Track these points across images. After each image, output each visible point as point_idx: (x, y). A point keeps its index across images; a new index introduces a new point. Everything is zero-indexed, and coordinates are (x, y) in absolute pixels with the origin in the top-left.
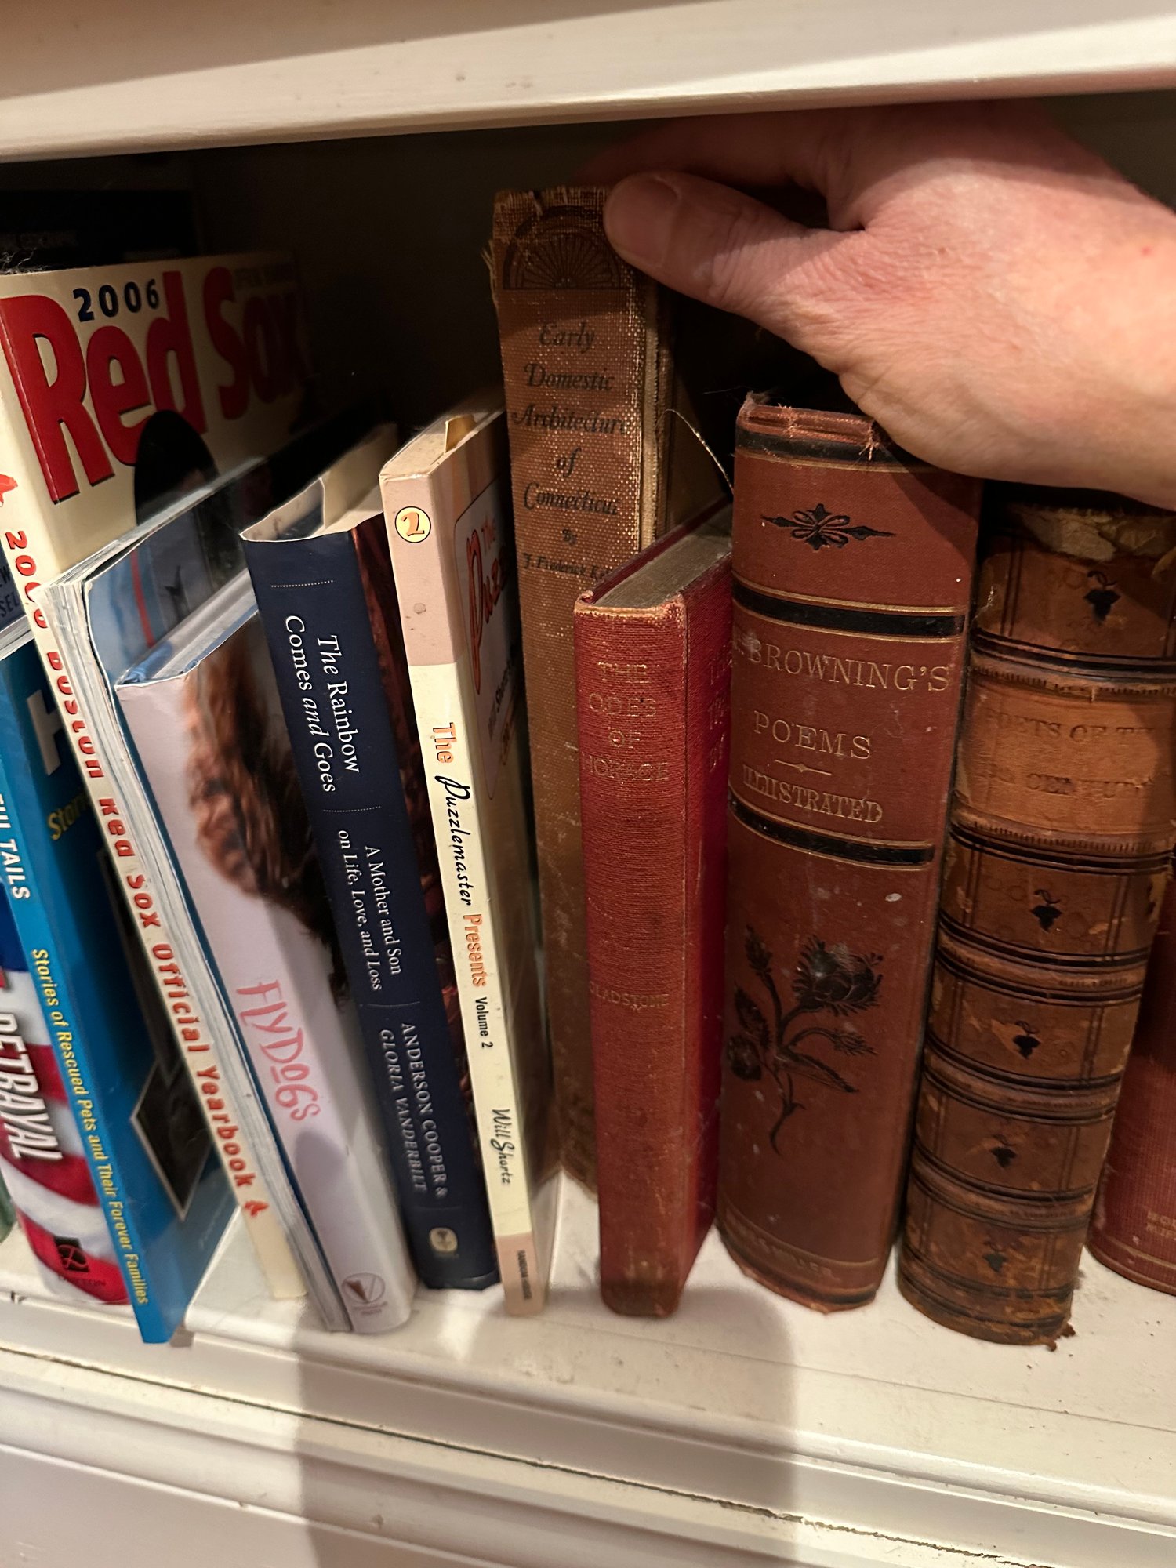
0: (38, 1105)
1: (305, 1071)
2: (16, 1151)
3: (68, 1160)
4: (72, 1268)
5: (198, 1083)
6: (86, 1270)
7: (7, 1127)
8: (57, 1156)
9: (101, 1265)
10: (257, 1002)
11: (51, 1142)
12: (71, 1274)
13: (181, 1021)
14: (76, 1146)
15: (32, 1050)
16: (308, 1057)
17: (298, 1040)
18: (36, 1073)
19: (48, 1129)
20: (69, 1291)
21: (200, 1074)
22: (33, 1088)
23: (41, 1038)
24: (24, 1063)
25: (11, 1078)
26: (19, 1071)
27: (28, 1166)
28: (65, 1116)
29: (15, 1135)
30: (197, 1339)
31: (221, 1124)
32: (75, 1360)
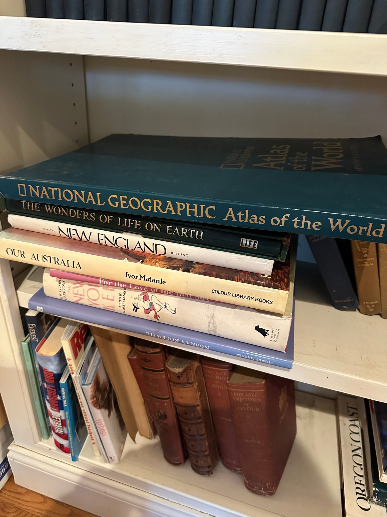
0: (61, 427)
1: (104, 430)
2: (56, 432)
3: (64, 434)
4: (62, 448)
5: (87, 427)
6: (64, 448)
7: (55, 428)
8: (62, 433)
9: (66, 448)
10: (98, 422)
11: (62, 431)
12: (61, 449)
13: (86, 419)
14: (66, 432)
15: (61, 420)
16: (105, 428)
17: (104, 426)
18: (62, 423)
19: (62, 430)
20: (60, 450)
21: (88, 425)
22: (61, 424)
23: (63, 418)
24: (60, 421)
25: (57, 423)
26: (59, 422)
27: (57, 434)
28: (65, 428)
29: (57, 430)
30: (80, 460)
31: (90, 432)
32: (58, 459)
